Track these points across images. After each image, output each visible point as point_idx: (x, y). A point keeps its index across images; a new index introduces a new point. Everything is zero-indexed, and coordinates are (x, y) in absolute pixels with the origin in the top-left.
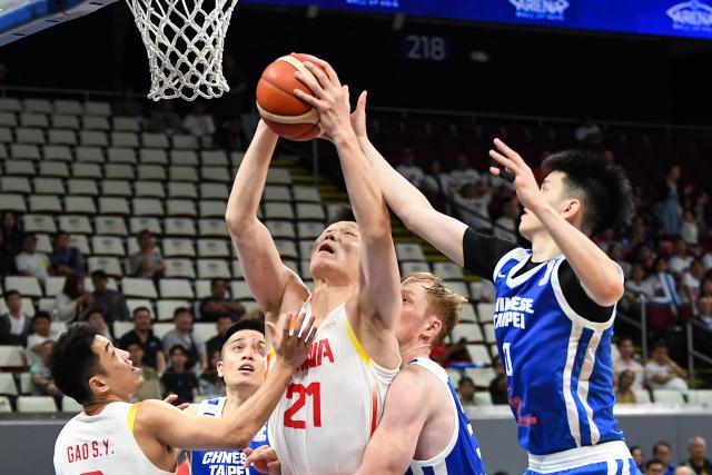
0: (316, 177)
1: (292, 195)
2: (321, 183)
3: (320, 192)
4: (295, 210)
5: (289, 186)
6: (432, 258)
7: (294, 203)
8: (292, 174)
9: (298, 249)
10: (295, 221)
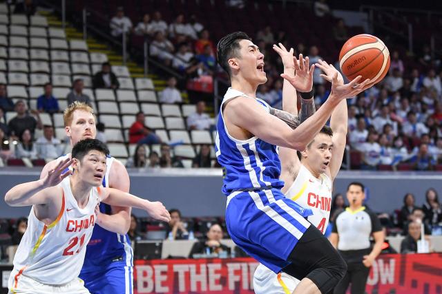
0: (64, 23)
1: (48, 33)
2: (67, 27)
3: (66, 32)
4: (49, 43)
5: (47, 28)
6: (135, 75)
7: (49, 38)
8: (48, 20)
9: (50, 67)
10: (49, 49)
